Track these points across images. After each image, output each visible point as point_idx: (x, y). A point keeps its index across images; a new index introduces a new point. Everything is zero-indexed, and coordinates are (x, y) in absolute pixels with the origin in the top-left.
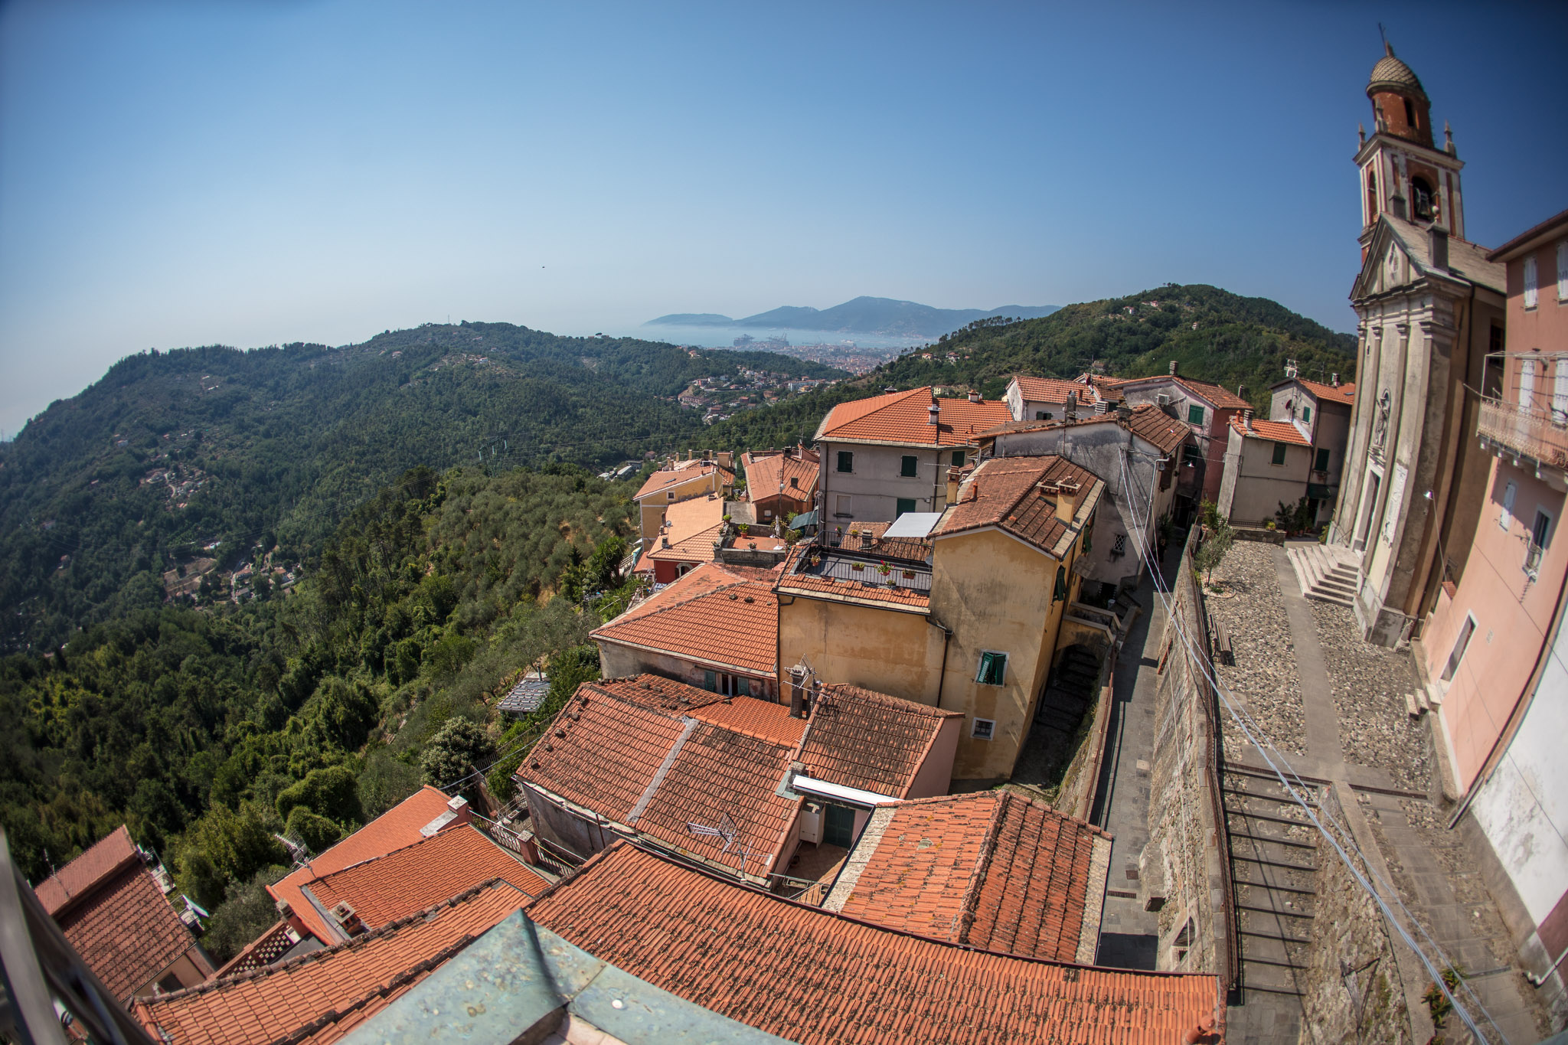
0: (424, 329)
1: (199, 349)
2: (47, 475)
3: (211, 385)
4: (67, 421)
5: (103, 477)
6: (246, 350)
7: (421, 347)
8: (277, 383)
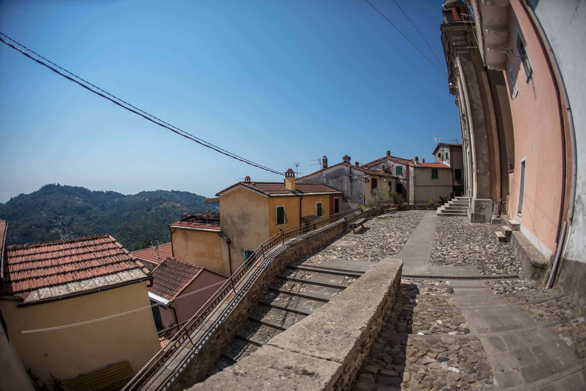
0: (158, 192)
1: (75, 187)
2: (16, 220)
3: (79, 201)
4: (25, 202)
5: (37, 226)
6: (92, 191)
7: (156, 198)
8: (103, 205)
